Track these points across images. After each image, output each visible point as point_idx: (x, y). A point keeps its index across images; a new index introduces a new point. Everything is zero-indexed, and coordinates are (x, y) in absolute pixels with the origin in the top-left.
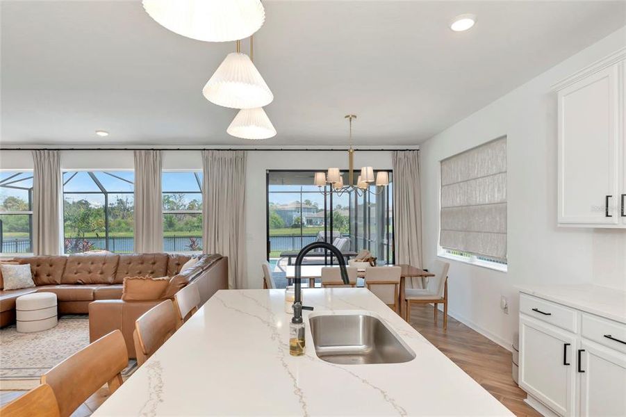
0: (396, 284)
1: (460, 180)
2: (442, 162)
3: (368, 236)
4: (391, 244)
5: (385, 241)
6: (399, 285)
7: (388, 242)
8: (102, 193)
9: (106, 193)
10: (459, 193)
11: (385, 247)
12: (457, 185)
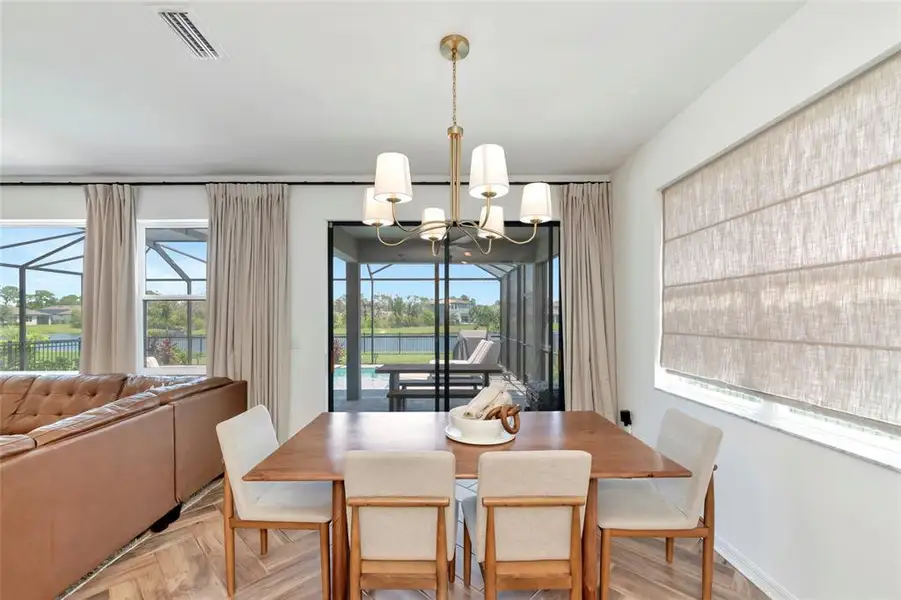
0: (575, 507)
1: (722, 217)
2: (664, 191)
3: (522, 338)
4: (556, 352)
5: (547, 347)
6: (582, 510)
7: (552, 349)
8: (183, 280)
9: (189, 281)
10: (721, 248)
11: (547, 356)
12: (715, 230)
